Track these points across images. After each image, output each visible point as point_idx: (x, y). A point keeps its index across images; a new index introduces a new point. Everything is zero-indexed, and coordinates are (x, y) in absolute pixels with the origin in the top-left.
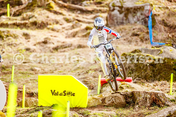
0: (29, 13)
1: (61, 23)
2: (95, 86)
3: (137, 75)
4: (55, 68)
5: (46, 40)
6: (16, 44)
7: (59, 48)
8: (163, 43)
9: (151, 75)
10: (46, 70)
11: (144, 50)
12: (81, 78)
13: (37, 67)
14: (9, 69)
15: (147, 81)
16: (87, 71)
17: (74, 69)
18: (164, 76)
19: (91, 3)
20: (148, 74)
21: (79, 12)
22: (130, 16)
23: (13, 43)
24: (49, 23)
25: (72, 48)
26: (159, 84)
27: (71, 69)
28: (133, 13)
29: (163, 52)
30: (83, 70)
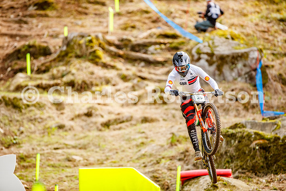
0: (62, 68)
1: (113, 82)
2: (172, 185)
3: (239, 164)
4: (106, 156)
5: (90, 110)
6: (41, 118)
7: (111, 123)
8: (281, 113)
9: (262, 164)
10: (92, 160)
11: (250, 124)
12: (149, 172)
13: (76, 155)
14: (32, 160)
15: (256, 175)
16: (157, 159)
17: (136, 157)
18: (283, 166)
19: (161, 49)
20: (257, 164)
21: (143, 64)
22: (226, 69)
23: (37, 116)
24: (94, 83)
25: (133, 122)
26: (276, 180)
27: (131, 158)
28: (231, 64)
29: (282, 126)
30: (152, 158)
